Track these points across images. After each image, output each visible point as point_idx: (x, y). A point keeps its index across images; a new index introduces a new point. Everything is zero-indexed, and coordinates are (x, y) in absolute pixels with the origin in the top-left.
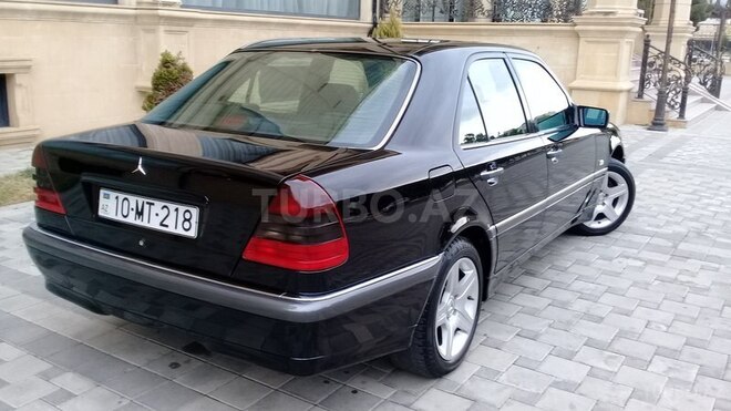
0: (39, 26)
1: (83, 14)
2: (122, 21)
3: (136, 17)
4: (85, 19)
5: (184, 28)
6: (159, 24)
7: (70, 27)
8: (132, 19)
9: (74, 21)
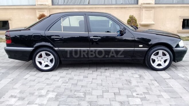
0: (116, 10)
1: (127, 7)
2: (136, 8)
3: (140, 7)
4: (127, 8)
5: (151, 9)
6: (143, 9)
7: (123, 10)
8: (140, 8)
9: (124, 9)
